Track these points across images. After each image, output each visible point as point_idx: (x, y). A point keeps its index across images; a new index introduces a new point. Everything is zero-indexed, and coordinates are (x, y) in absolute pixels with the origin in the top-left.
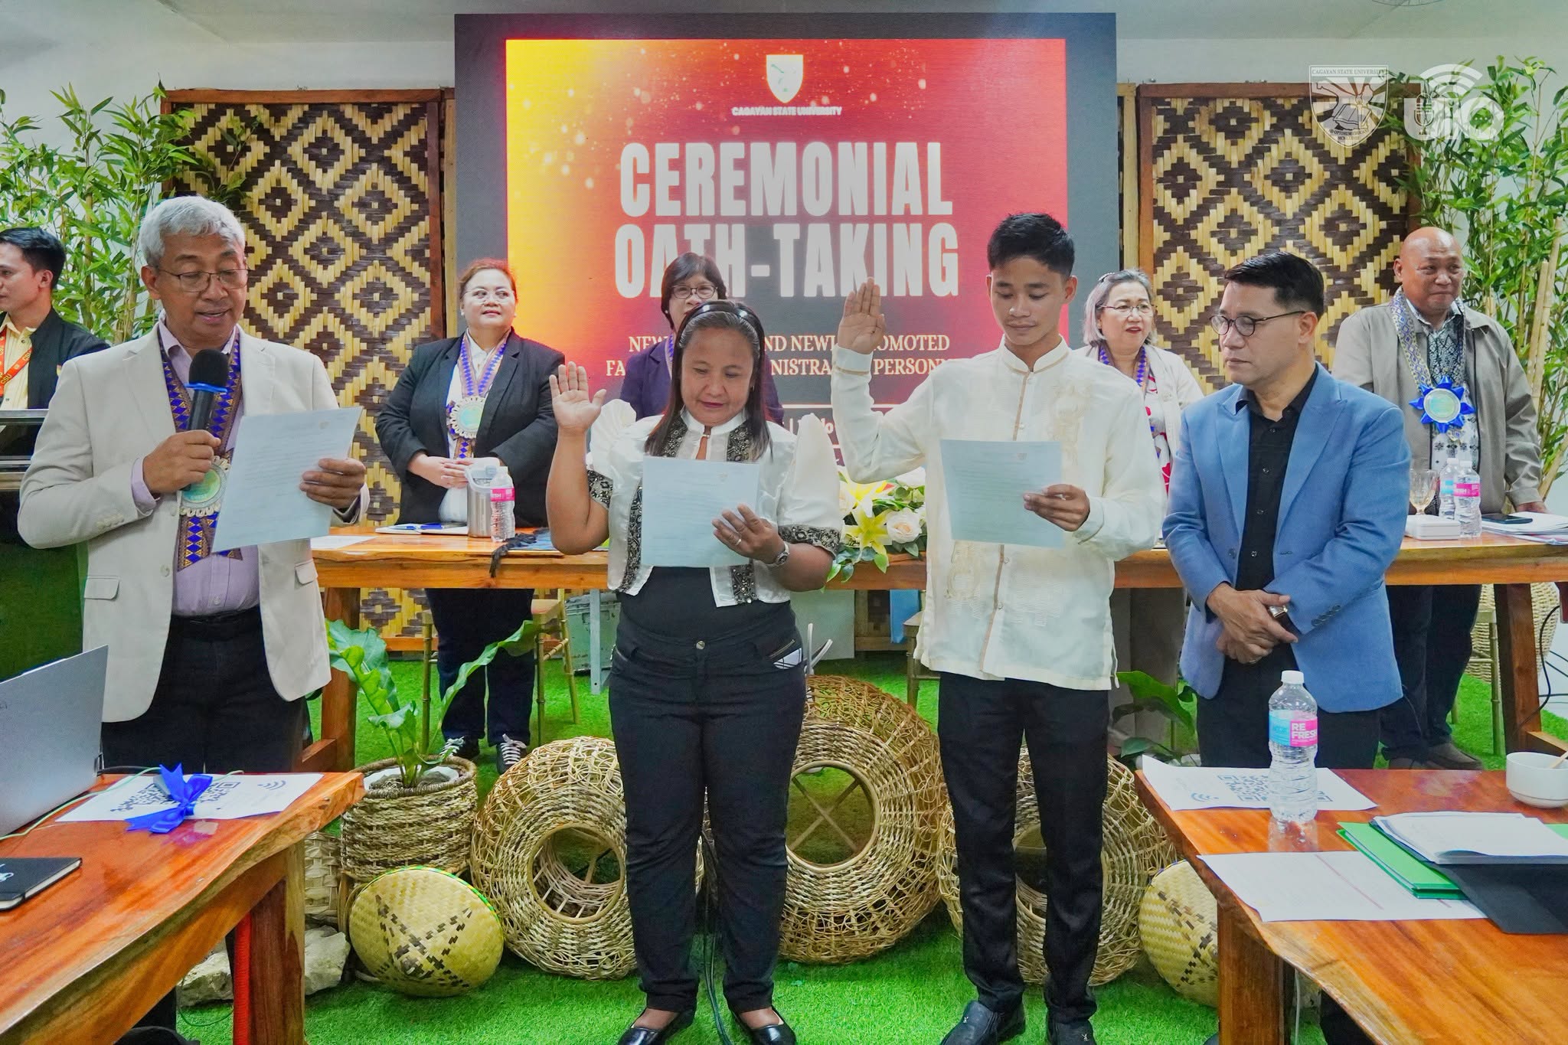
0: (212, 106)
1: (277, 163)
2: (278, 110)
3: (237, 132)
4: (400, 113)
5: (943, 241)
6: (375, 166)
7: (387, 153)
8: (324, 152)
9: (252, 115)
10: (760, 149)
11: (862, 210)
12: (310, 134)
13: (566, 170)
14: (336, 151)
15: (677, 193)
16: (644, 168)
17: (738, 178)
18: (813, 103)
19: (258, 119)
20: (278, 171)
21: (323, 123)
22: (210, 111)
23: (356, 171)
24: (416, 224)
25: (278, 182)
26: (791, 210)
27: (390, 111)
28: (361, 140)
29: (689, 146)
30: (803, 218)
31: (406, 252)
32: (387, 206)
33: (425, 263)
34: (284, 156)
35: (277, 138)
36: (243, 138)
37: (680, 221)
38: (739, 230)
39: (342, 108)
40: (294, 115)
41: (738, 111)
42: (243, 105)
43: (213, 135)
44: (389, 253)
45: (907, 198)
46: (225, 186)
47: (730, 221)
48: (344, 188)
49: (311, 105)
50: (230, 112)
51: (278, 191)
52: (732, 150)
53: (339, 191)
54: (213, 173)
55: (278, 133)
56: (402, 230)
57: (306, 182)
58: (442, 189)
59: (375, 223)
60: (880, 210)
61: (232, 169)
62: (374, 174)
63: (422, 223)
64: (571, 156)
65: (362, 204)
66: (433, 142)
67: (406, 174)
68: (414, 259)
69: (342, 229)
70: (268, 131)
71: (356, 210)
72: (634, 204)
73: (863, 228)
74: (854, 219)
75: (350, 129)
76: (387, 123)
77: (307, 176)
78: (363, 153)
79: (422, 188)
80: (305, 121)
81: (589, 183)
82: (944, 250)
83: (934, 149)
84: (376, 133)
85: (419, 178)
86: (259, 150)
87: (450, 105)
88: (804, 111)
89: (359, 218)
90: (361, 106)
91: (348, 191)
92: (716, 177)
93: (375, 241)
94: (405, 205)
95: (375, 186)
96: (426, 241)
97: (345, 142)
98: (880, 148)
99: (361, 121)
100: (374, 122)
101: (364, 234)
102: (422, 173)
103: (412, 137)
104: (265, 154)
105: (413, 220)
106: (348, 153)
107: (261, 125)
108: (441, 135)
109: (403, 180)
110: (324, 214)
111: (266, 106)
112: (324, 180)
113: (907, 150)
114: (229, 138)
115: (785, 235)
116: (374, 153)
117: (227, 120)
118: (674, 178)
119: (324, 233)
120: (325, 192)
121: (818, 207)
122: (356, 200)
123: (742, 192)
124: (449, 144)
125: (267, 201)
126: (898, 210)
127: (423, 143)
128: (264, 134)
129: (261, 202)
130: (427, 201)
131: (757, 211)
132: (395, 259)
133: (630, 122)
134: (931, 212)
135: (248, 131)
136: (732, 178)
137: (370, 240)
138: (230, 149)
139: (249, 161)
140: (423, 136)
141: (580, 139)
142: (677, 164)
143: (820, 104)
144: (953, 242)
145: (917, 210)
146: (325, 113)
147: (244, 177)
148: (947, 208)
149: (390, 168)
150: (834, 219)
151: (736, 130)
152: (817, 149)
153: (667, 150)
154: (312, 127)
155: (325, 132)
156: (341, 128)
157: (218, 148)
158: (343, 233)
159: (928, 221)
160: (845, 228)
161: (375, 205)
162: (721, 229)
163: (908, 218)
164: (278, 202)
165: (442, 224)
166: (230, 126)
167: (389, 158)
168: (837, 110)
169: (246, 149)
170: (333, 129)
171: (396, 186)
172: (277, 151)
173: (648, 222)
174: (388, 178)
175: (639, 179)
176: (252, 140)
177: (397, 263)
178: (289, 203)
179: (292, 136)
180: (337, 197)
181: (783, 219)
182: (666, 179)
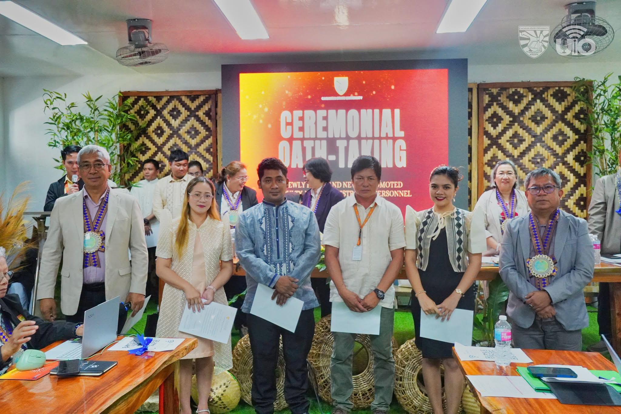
0: (136, 97)
1: (159, 117)
2: (159, 98)
3: (145, 106)
4: (202, 98)
5: (400, 146)
6: (193, 118)
7: (197, 113)
8: (175, 114)
9: (150, 100)
10: (332, 112)
11: (370, 135)
12: (170, 107)
13: (261, 121)
14: (179, 113)
15: (301, 129)
16: (289, 120)
17: (324, 123)
18: (352, 95)
19: (152, 102)
20: (159, 120)
21: (174, 103)
22: (135, 99)
23: (186, 120)
24: (207, 139)
25: (159, 124)
26: (344, 135)
27: (198, 98)
28: (188, 108)
29: (306, 112)
30: (348, 138)
31: (204, 149)
32: (197, 133)
33: (210, 153)
34: (161, 115)
35: (159, 108)
36: (147, 109)
37: (302, 140)
38: (324, 143)
39: (181, 97)
40: (165, 100)
41: (323, 99)
42: (147, 97)
43: (137, 107)
44: (198, 150)
45: (387, 130)
46: (141, 126)
47: (321, 139)
48: (182, 126)
49: (170, 96)
50: (142, 99)
51: (159, 128)
52: (322, 113)
53: (180, 128)
54: (137, 121)
55: (159, 107)
56: (202, 141)
57: (169, 124)
58: (216, 126)
59: (193, 139)
60: (377, 135)
61: (143, 120)
62: (193, 121)
63: (209, 139)
64: (263, 116)
65: (188, 132)
66: (213, 109)
67: (204, 121)
68: (207, 152)
69: (181, 141)
70: (155, 106)
71: (186, 134)
72: (285, 133)
73: (370, 141)
74: (367, 138)
75: (184, 105)
76: (197, 102)
77: (169, 122)
78: (189, 113)
79: (209, 126)
80: (168, 102)
81: (270, 126)
82: (401, 150)
83: (397, 111)
84: (193, 106)
85: (208, 123)
86: (152, 112)
87: (220, 96)
88: (348, 98)
89: (187, 137)
90: (188, 96)
91: (184, 128)
92: (316, 123)
93: (193, 146)
94: (203, 132)
95: (193, 126)
96: (211, 146)
97: (182, 110)
98: (377, 111)
99: (188, 102)
100: (193, 102)
101: (189, 143)
102: (210, 121)
103: (206, 108)
104: (155, 114)
105: (207, 138)
106: (183, 113)
107: (153, 104)
108: (216, 106)
109: (203, 123)
110: (175, 136)
111: (155, 97)
112: (175, 123)
113: (387, 112)
114: (142, 109)
115: (341, 145)
116: (193, 113)
117: (141, 102)
118: (300, 124)
119: (175, 143)
120: (175, 128)
121: (353, 134)
122: (186, 131)
123: (325, 129)
124: (219, 110)
125: (155, 131)
126: (383, 135)
127: (210, 110)
128: (154, 107)
129: (153, 132)
130: (211, 131)
131: (331, 136)
132: (200, 152)
133: (284, 103)
134: (396, 136)
135: (149, 106)
136: (322, 123)
137: (191, 145)
138: (142, 112)
139: (149, 117)
140: (210, 107)
141: (266, 110)
142: (302, 119)
143: (354, 95)
144: (404, 147)
145: (390, 135)
146: (175, 99)
147: (147, 122)
148: (402, 134)
149: (198, 119)
150: (359, 138)
151: (323, 106)
152: (353, 112)
153: (298, 113)
154: (171, 104)
155: (175, 106)
156: (181, 104)
157: (138, 112)
158: (182, 143)
159: (394, 139)
160: (363, 142)
161: (193, 132)
162: (318, 142)
163: (387, 138)
164: (159, 132)
165: (217, 139)
166: (142, 104)
167: (198, 116)
168: (361, 98)
169: (148, 112)
170: (178, 105)
171: (200, 125)
172: (159, 113)
173: (291, 140)
174: (198, 122)
175: (288, 124)
176: (150, 109)
177: (201, 154)
178: (163, 132)
179: (163, 108)
180: (179, 130)
181: (340, 138)
182: (297, 124)
